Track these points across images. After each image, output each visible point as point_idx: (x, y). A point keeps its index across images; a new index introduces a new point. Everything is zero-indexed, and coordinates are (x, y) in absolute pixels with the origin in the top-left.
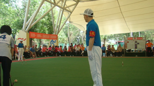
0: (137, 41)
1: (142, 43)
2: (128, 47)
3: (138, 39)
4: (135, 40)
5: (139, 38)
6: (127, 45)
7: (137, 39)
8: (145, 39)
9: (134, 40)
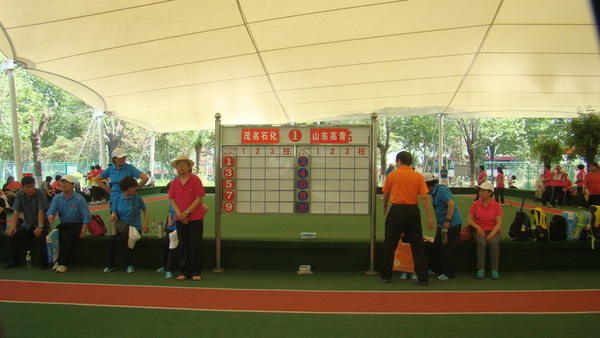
0: (306, 153)
1: (345, 174)
2: (241, 196)
3: (321, 141)
4: (294, 152)
5: (324, 135)
6: (234, 183)
7: (313, 143)
8: (365, 142)
9: (287, 149)
